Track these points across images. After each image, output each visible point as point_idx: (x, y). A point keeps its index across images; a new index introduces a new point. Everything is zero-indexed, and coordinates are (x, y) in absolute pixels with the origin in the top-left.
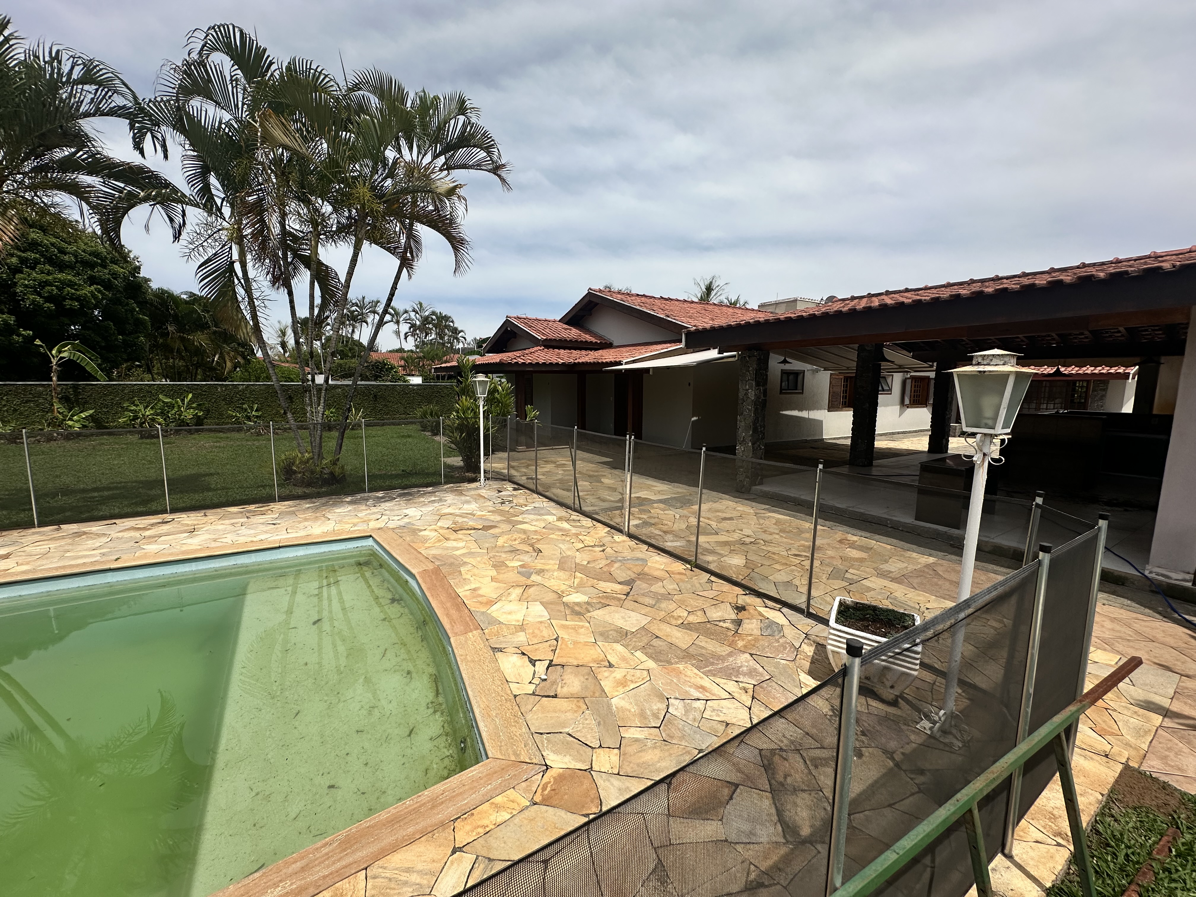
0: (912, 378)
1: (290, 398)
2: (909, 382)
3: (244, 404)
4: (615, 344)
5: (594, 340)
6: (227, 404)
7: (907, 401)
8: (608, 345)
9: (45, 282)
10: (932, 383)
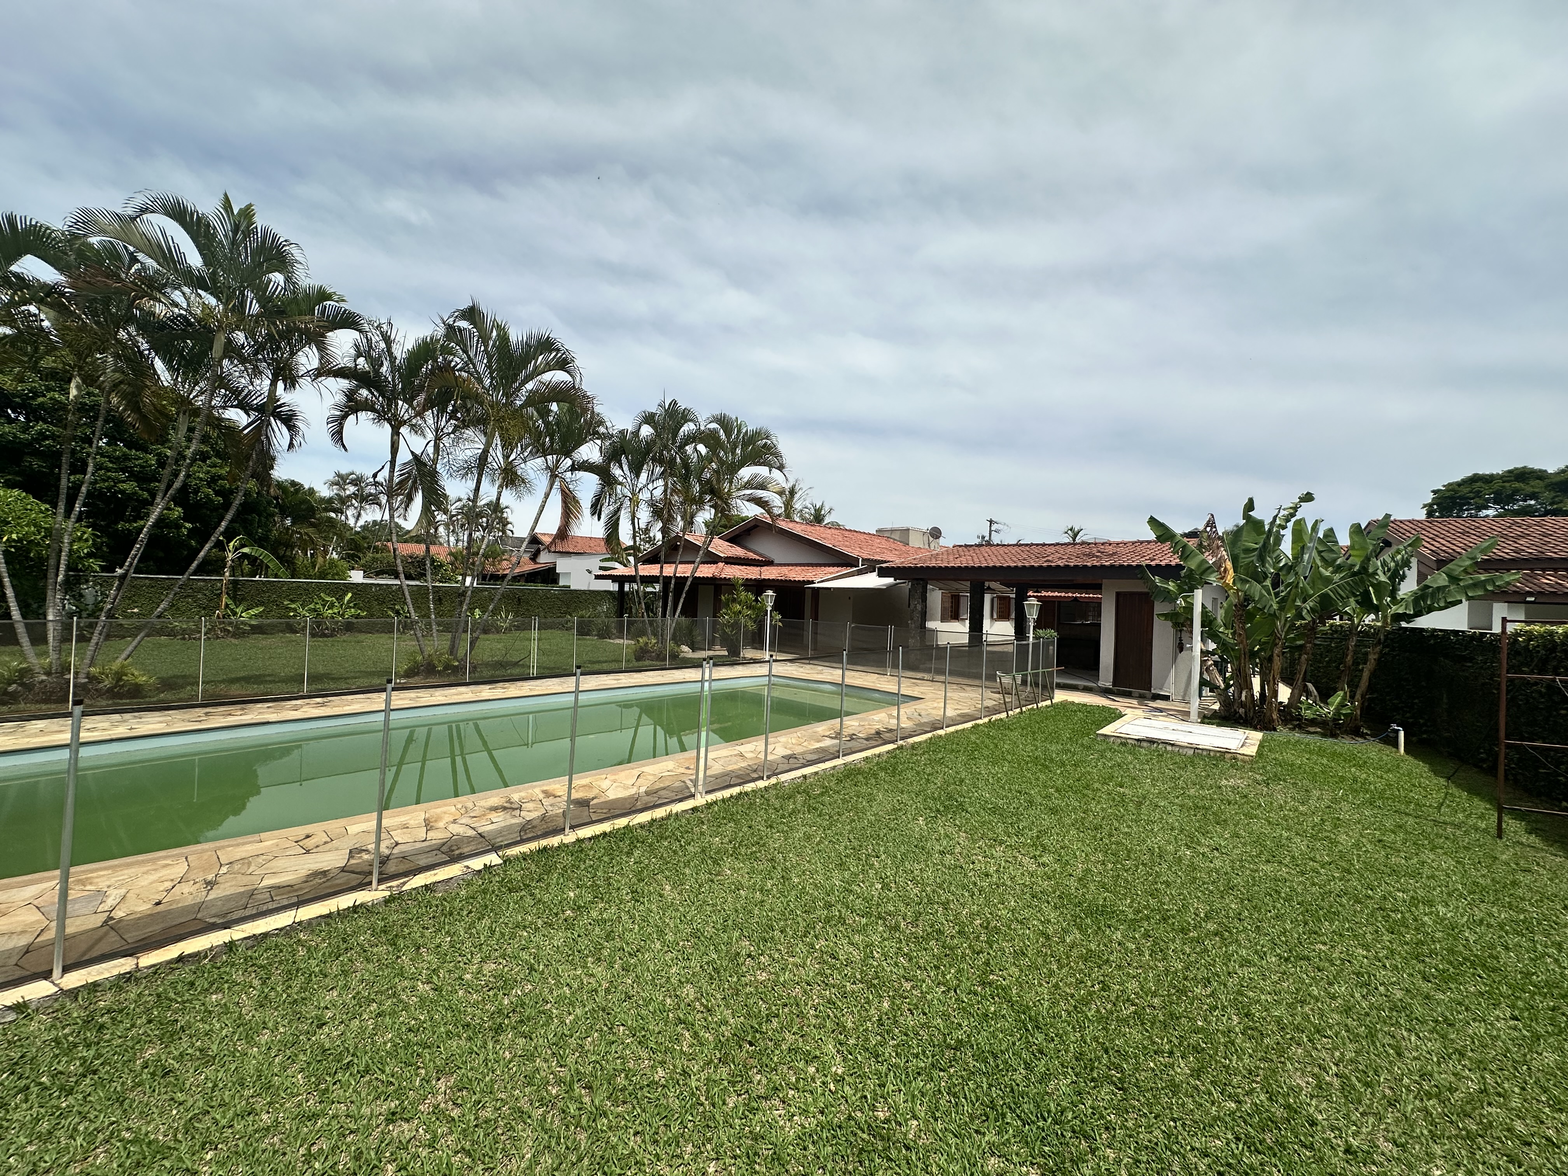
0: (998, 597)
1: (440, 600)
2: (996, 600)
3: (395, 604)
4: (776, 562)
5: (757, 558)
6: (379, 604)
7: (995, 616)
8: (769, 563)
9: (219, 476)
10: (1013, 602)
